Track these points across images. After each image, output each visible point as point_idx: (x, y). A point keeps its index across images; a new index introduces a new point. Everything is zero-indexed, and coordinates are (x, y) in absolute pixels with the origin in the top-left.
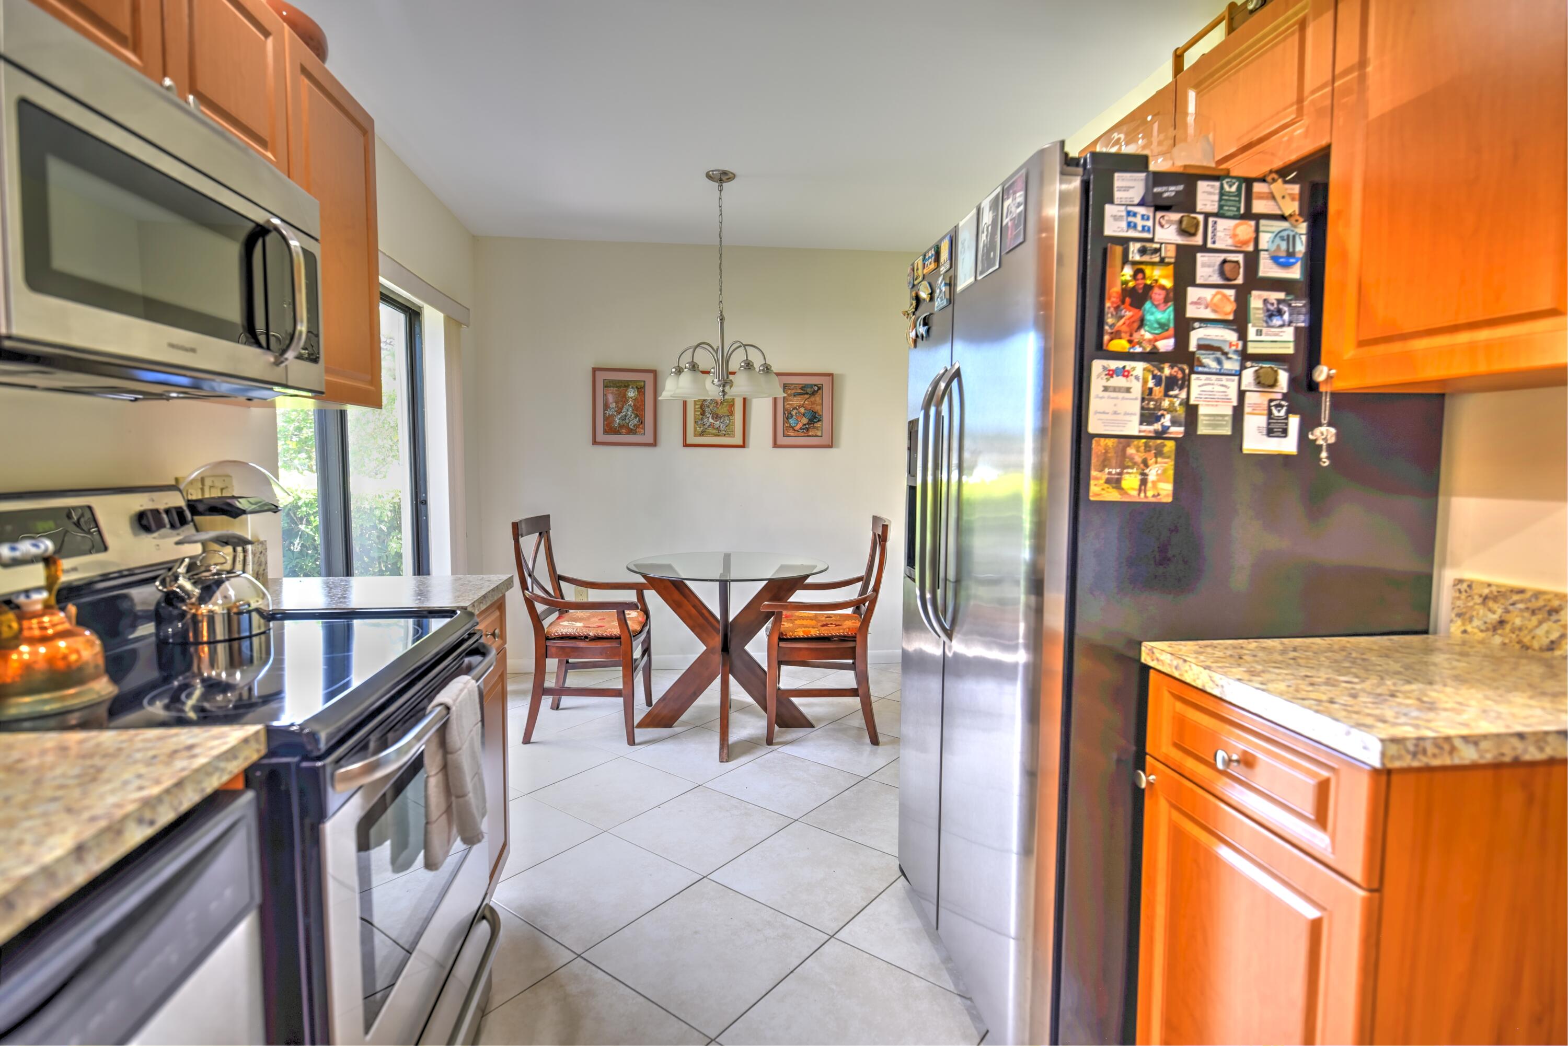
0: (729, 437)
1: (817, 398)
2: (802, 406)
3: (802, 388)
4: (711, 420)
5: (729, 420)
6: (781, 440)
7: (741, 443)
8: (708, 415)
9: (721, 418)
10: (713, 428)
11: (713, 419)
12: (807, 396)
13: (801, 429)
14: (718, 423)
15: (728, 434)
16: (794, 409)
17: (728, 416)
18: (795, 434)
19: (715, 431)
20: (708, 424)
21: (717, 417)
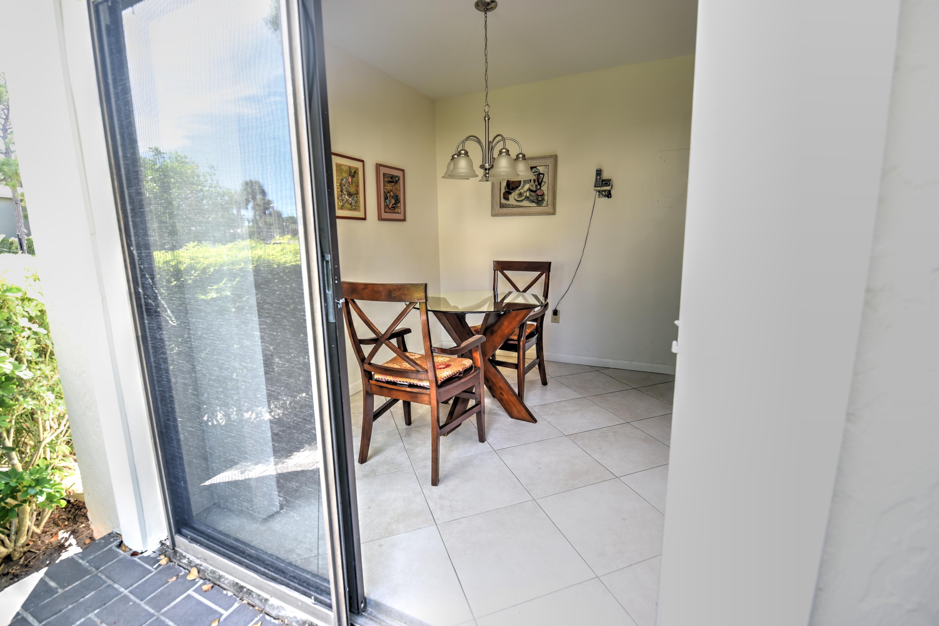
0: (357, 211)
1: (397, 186)
2: (391, 191)
3: (391, 178)
4: (347, 197)
5: (357, 197)
6: (385, 216)
7: (363, 217)
8: (345, 193)
9: (352, 195)
10: (348, 203)
11: (347, 195)
12: (393, 184)
13: (392, 207)
14: (351, 199)
15: (357, 209)
16: (388, 192)
17: (356, 194)
18: (389, 211)
19: (349, 206)
20: (345, 200)
21: (350, 195)
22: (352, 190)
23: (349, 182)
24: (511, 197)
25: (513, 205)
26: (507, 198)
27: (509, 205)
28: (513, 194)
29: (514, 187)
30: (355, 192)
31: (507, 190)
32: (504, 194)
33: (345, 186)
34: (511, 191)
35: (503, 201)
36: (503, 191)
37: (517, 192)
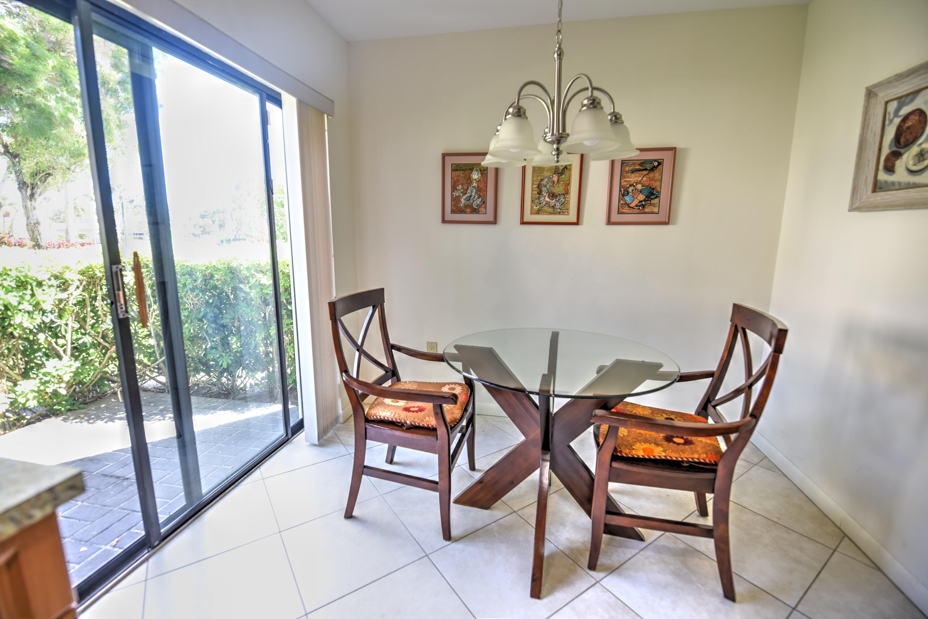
0: (564, 215)
1: (657, 174)
2: (640, 183)
3: (641, 164)
4: (547, 199)
5: (565, 198)
6: (615, 218)
7: (575, 221)
8: (545, 195)
9: (557, 197)
10: (549, 206)
11: (549, 197)
12: (645, 173)
13: (637, 206)
14: (554, 201)
15: (563, 212)
16: (631, 186)
17: (564, 194)
18: (630, 212)
19: (551, 210)
20: (544, 203)
21: (553, 196)
22: (559, 189)
23: (554, 182)
24: (900, 165)
25: (900, 183)
26: (890, 169)
27: (893, 183)
28: (905, 156)
29: (910, 137)
30: (564, 192)
31: (895, 149)
32: (887, 159)
33: (546, 186)
34: (902, 151)
35: (883, 176)
36: (886, 151)
37: (915, 150)
